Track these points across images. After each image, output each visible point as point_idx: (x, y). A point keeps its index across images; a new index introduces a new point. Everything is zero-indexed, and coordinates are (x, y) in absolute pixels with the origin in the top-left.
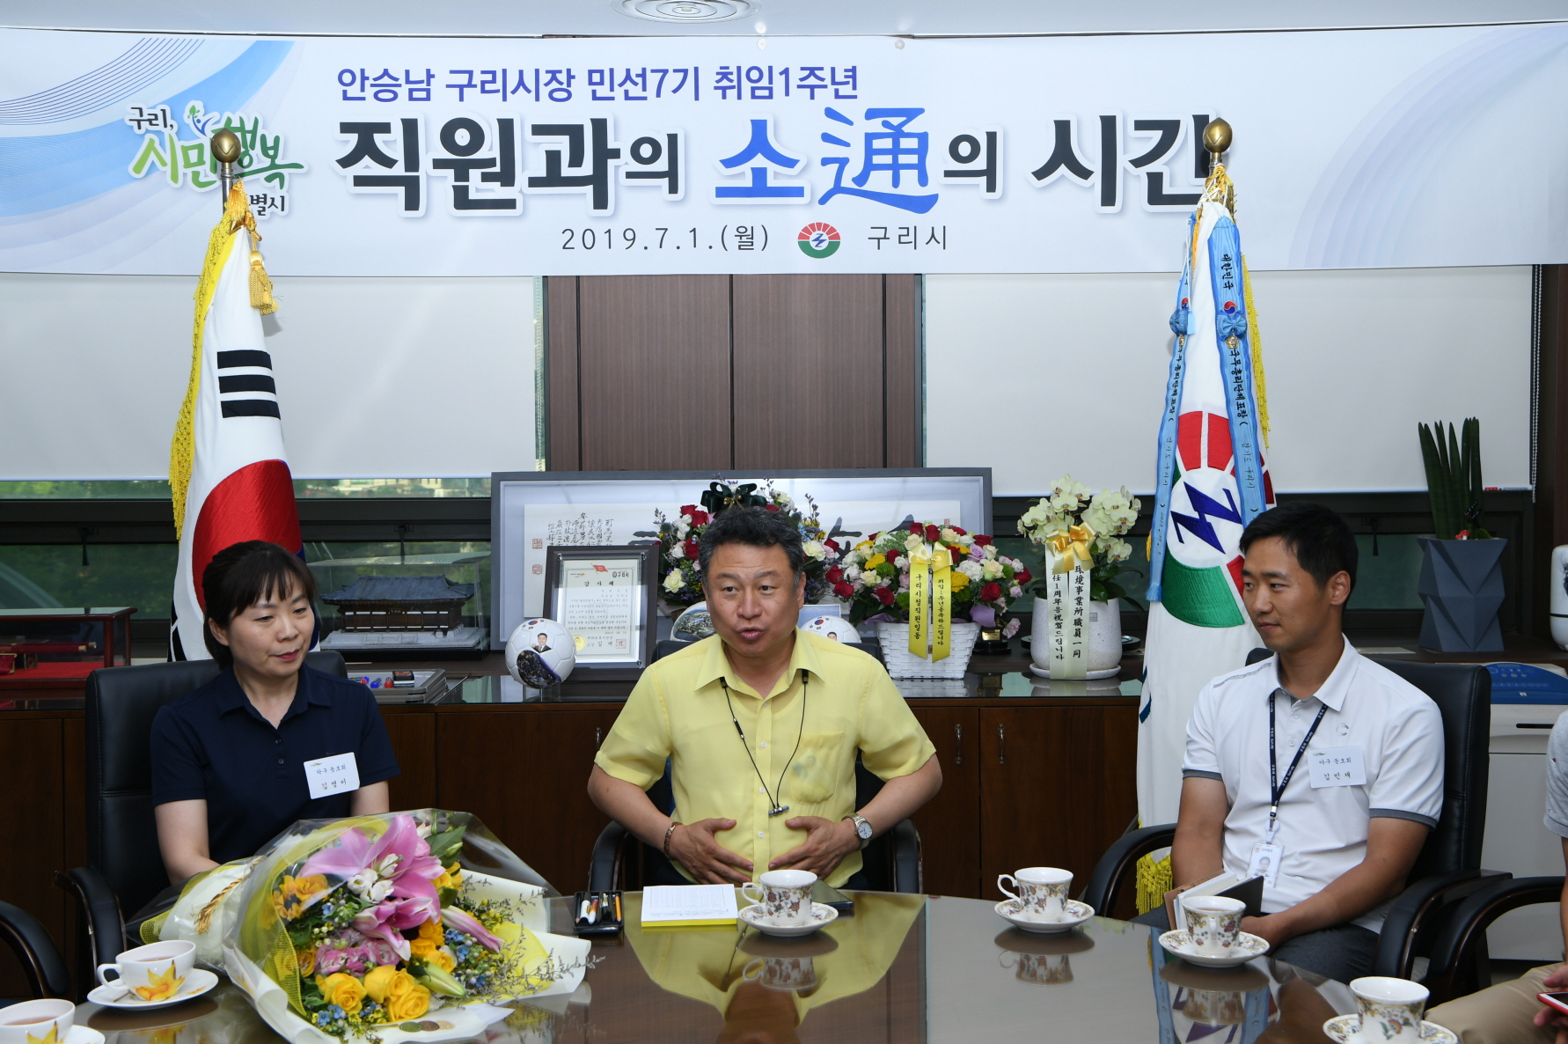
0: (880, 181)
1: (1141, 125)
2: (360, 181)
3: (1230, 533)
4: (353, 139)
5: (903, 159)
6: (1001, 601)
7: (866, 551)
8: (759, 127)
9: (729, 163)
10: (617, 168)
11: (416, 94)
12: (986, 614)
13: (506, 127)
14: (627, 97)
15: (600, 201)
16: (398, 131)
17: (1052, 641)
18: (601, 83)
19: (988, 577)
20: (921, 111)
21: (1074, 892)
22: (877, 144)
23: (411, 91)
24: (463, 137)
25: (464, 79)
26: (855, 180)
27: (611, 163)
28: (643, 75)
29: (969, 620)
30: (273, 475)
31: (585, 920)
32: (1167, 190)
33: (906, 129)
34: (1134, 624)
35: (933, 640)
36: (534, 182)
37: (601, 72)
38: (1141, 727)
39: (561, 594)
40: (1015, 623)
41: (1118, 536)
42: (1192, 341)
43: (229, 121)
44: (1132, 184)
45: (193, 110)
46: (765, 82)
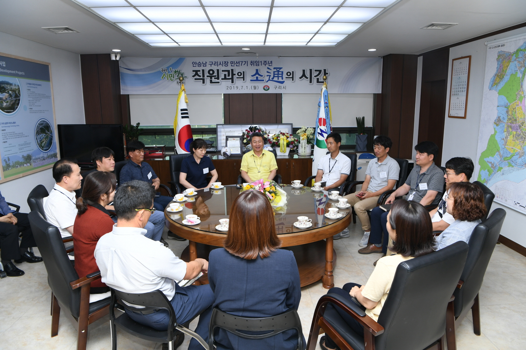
0: (276, 79)
1: (316, 71)
2: (195, 79)
3: (326, 135)
4: (195, 73)
5: (279, 75)
6: (294, 144)
7: (274, 137)
8: (257, 70)
9: (252, 76)
10: (235, 77)
11: (204, 66)
12: (291, 146)
13: (218, 70)
14: (237, 66)
15: (232, 82)
16: (201, 72)
17: (301, 150)
18: (233, 64)
19: (292, 141)
20: (282, 68)
21: (301, 183)
22: (275, 73)
23: (203, 65)
24: (211, 72)
25: (211, 63)
26: (272, 79)
27: (234, 76)
28: (239, 62)
29: (289, 147)
30: (188, 126)
31: (238, 187)
32: (320, 81)
33: (280, 71)
34: (313, 147)
35: (284, 150)
36: (222, 79)
37: (233, 62)
38: (313, 162)
39: (228, 142)
40: (296, 147)
41: (311, 134)
42: (321, 108)
43: (176, 70)
44: (314, 80)
45: (170, 69)
46: (258, 63)
